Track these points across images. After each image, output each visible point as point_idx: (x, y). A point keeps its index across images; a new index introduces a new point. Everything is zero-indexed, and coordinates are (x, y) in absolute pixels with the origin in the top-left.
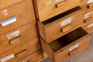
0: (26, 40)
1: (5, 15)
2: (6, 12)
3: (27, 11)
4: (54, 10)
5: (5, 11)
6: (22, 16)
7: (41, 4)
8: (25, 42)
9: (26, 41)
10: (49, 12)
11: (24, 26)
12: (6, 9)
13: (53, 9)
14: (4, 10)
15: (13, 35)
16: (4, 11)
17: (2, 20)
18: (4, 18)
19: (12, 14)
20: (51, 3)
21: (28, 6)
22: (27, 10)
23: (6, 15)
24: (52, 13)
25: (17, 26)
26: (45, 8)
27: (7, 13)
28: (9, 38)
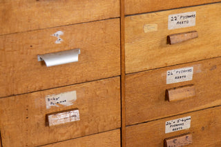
0: (86, 127)
1: (57, 42)
2: (61, 36)
3: (104, 45)
4: (163, 50)
5: (60, 33)
6: (91, 56)
7: (133, 27)
8: (83, 135)
9: (87, 131)
10: (149, 50)
11: (89, 84)
12: (63, 30)
13: (161, 46)
14: (58, 30)
15: (59, 101)
16: (56, 34)
17: (46, 54)
18: (53, 51)
19: (72, 45)
20: (156, 30)
21: (110, 35)
22: (106, 42)
23: (59, 42)
24: (157, 57)
25: (74, 77)
26: (140, 37)
27: (61, 40)
28: (48, 105)
